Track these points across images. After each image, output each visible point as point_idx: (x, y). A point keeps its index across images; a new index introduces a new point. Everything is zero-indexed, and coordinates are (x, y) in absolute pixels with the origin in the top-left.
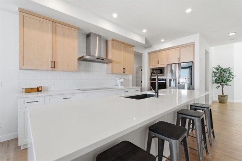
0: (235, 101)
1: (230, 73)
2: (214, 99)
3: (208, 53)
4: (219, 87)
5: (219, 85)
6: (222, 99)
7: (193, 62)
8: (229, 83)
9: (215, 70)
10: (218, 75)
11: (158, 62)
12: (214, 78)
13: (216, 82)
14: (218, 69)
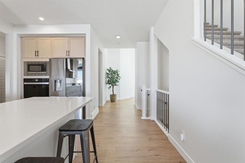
0: (121, 99)
1: (118, 75)
2: (107, 99)
3: (101, 53)
4: (110, 87)
5: (110, 85)
6: (113, 98)
7: (83, 59)
8: (117, 83)
9: (108, 72)
10: (110, 76)
11: (37, 53)
12: (107, 80)
13: (109, 83)
14: (109, 71)
